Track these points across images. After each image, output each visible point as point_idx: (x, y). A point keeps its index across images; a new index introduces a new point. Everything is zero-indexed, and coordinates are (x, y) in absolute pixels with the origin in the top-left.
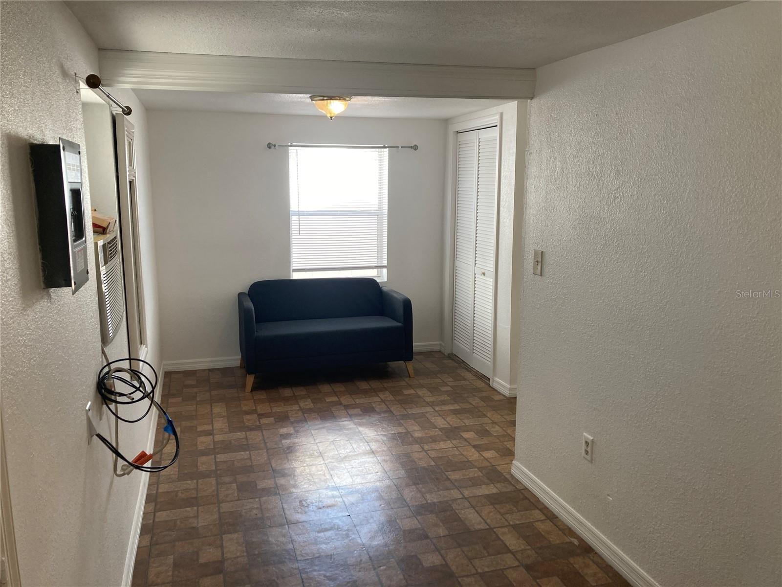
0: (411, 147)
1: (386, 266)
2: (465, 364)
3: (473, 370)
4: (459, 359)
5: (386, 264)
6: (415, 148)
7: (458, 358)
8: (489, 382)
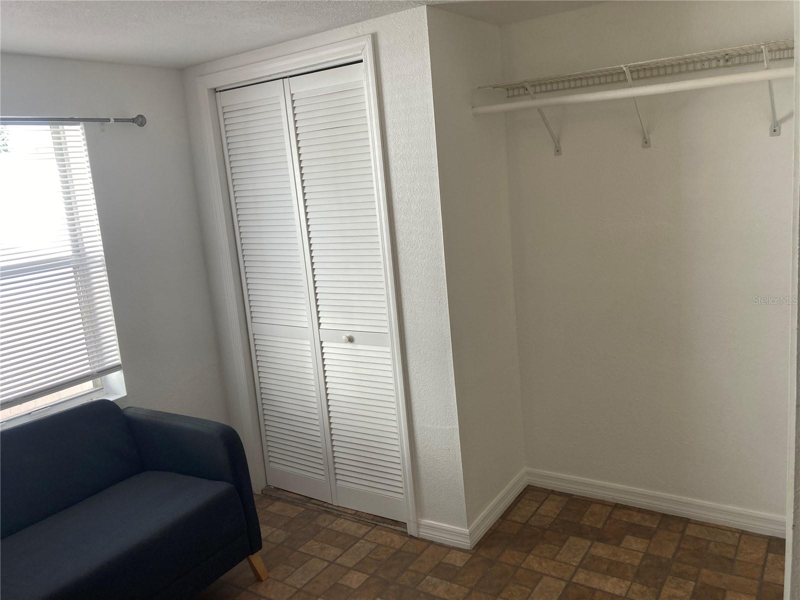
0: (133, 120)
1: (120, 365)
2: (313, 501)
3: (345, 510)
4: (294, 496)
5: (119, 362)
6: (140, 121)
7: (291, 495)
8: (406, 528)
